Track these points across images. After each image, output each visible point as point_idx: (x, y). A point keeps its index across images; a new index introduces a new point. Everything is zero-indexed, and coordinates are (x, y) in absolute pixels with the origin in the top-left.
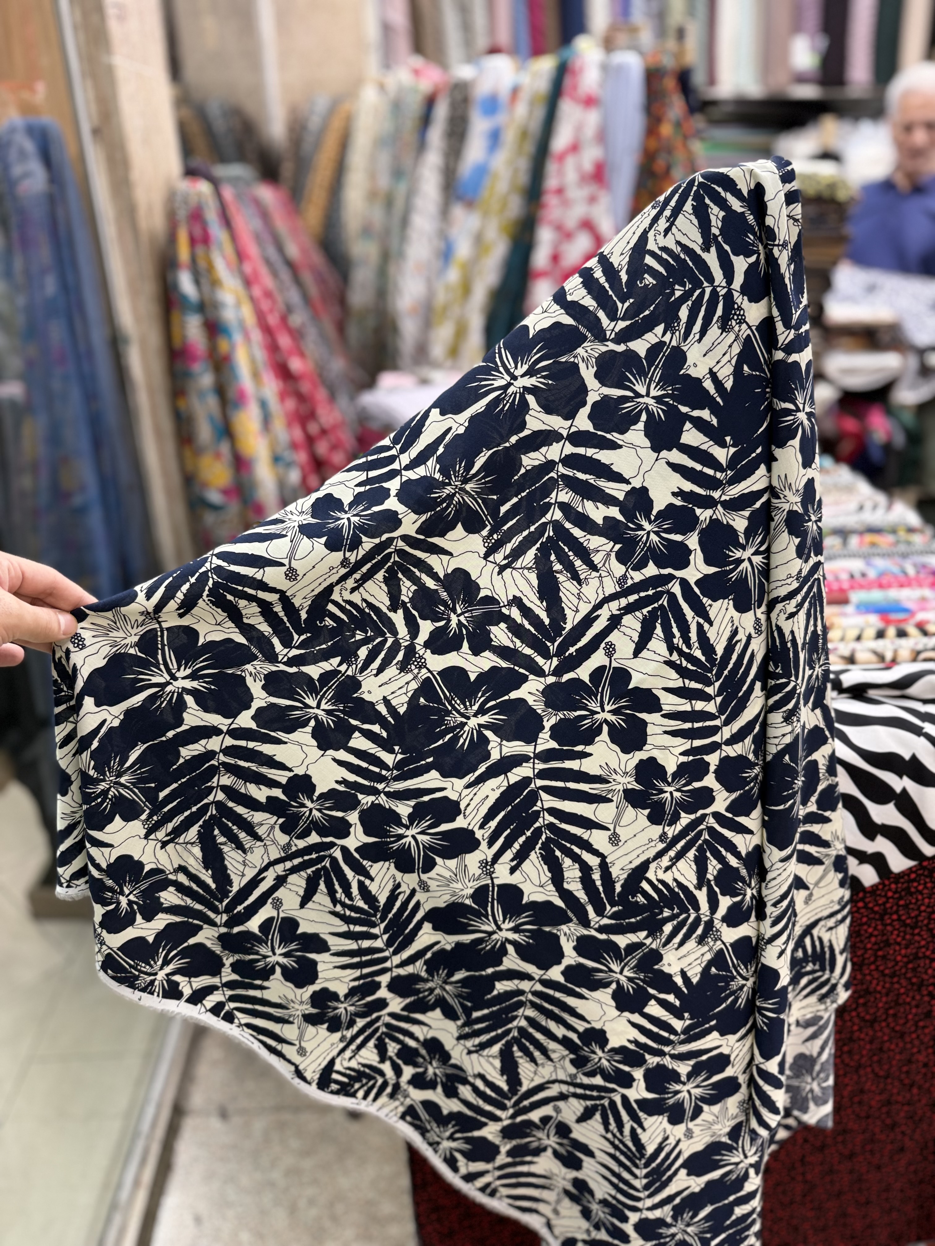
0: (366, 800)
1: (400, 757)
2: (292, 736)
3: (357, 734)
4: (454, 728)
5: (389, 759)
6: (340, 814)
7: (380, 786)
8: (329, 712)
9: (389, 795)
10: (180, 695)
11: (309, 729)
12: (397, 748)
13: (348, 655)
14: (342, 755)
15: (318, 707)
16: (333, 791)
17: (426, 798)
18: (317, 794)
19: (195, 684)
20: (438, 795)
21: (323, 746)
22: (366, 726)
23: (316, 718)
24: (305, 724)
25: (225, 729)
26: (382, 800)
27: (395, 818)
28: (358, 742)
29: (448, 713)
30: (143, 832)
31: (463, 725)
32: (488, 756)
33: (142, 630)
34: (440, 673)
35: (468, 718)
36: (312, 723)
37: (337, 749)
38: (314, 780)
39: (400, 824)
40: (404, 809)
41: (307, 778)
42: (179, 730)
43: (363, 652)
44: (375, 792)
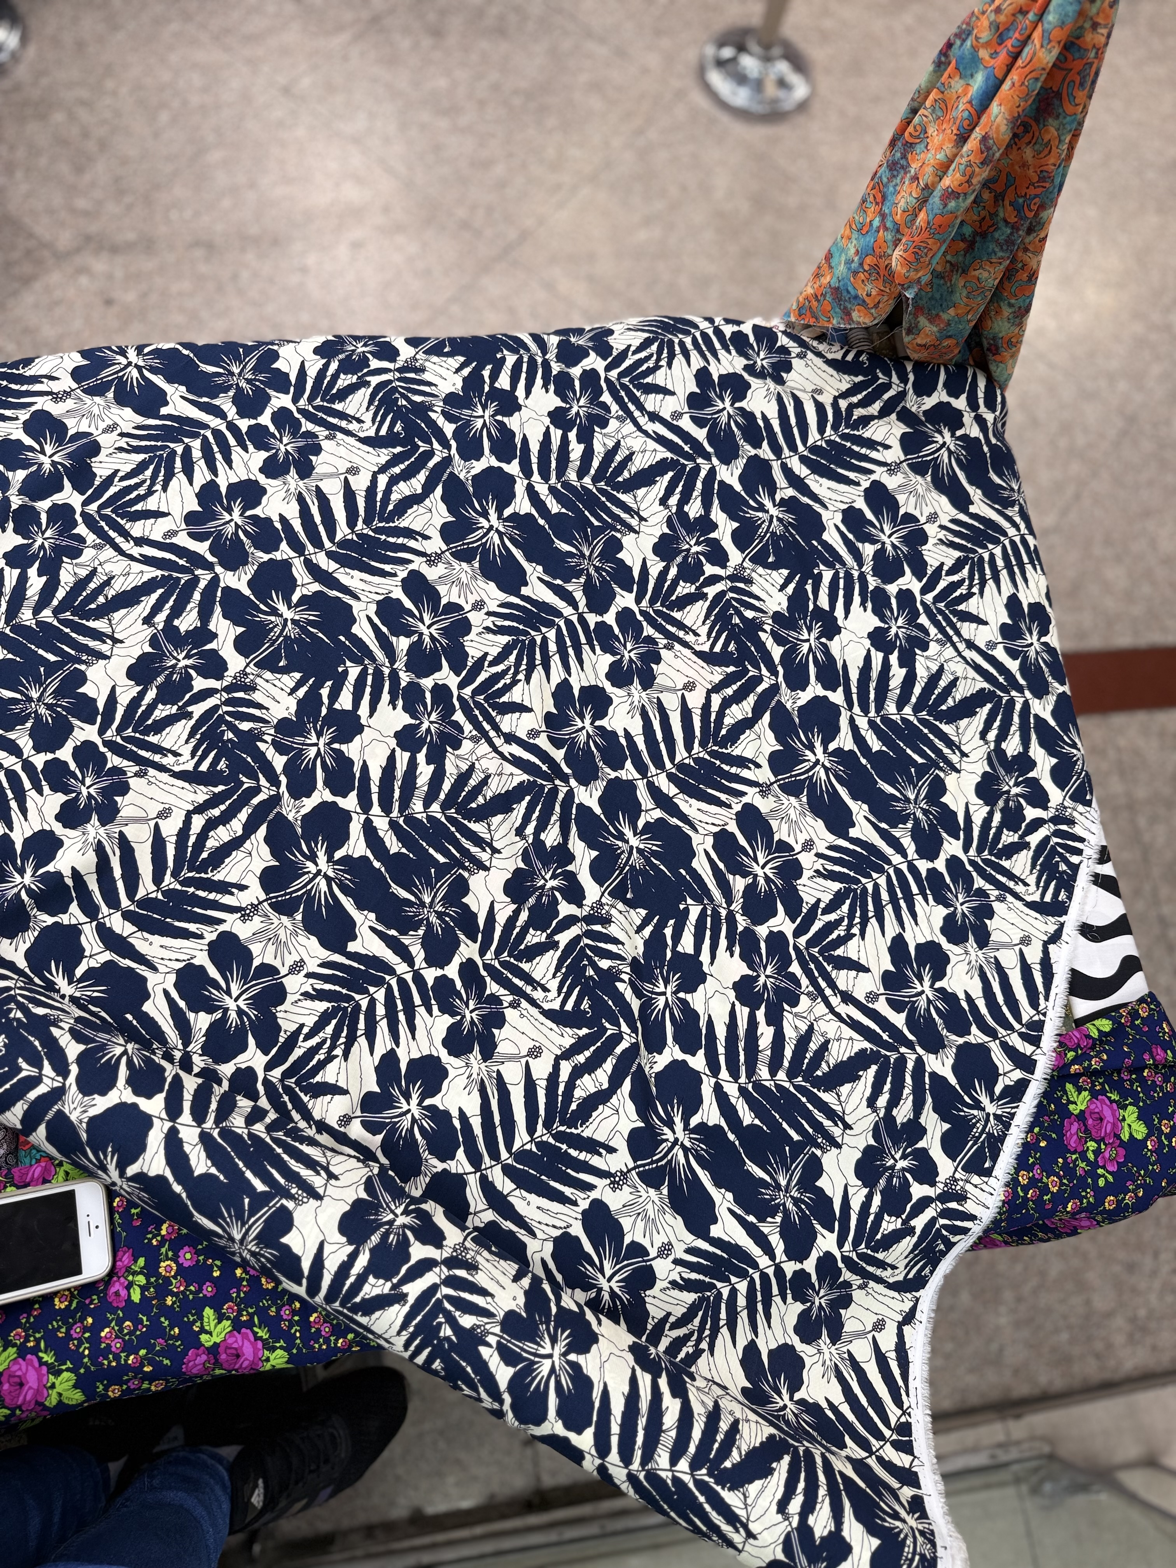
0: (742, 923)
1: (689, 901)
2: (701, 1011)
3: (680, 949)
4: (645, 857)
5: (695, 912)
6: (763, 945)
7: (723, 913)
8: (666, 982)
9: (729, 902)
10: (692, 1131)
11: (689, 997)
12: (682, 907)
13: (611, 976)
14: (705, 957)
15: (664, 994)
16: (742, 957)
17: (721, 866)
18: (750, 973)
19: (677, 1120)
20: (714, 856)
21: (702, 978)
22: (669, 942)
23: (675, 993)
24: (684, 1002)
25: (713, 1080)
26: (736, 906)
27: (750, 890)
28: (687, 944)
29: (633, 867)
30: (834, 1151)
31: (640, 851)
32: (660, 820)
33: (641, 1187)
34: (601, 886)
35: (631, 847)
36: (681, 995)
37: (701, 964)
38: (737, 979)
39: (755, 884)
40: (739, 884)
41: (736, 986)
42: (726, 1128)
43: (604, 964)
44: (731, 916)
